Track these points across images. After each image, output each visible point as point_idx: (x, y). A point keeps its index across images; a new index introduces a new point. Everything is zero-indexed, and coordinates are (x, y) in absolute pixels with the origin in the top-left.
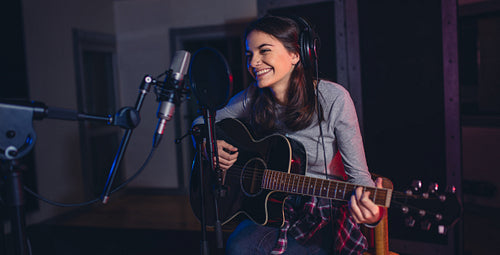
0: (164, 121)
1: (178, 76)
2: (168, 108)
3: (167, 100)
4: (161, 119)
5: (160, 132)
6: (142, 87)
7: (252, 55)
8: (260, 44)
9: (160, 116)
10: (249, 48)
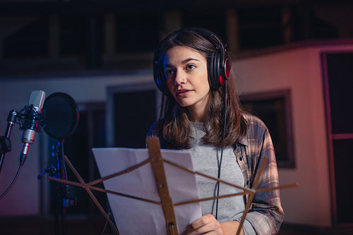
0: (27, 144)
1: (37, 109)
2: (30, 134)
3: (30, 128)
4: (25, 143)
5: (25, 153)
6: (9, 120)
7: (175, 71)
8: (186, 58)
9: (24, 140)
10: (173, 61)
